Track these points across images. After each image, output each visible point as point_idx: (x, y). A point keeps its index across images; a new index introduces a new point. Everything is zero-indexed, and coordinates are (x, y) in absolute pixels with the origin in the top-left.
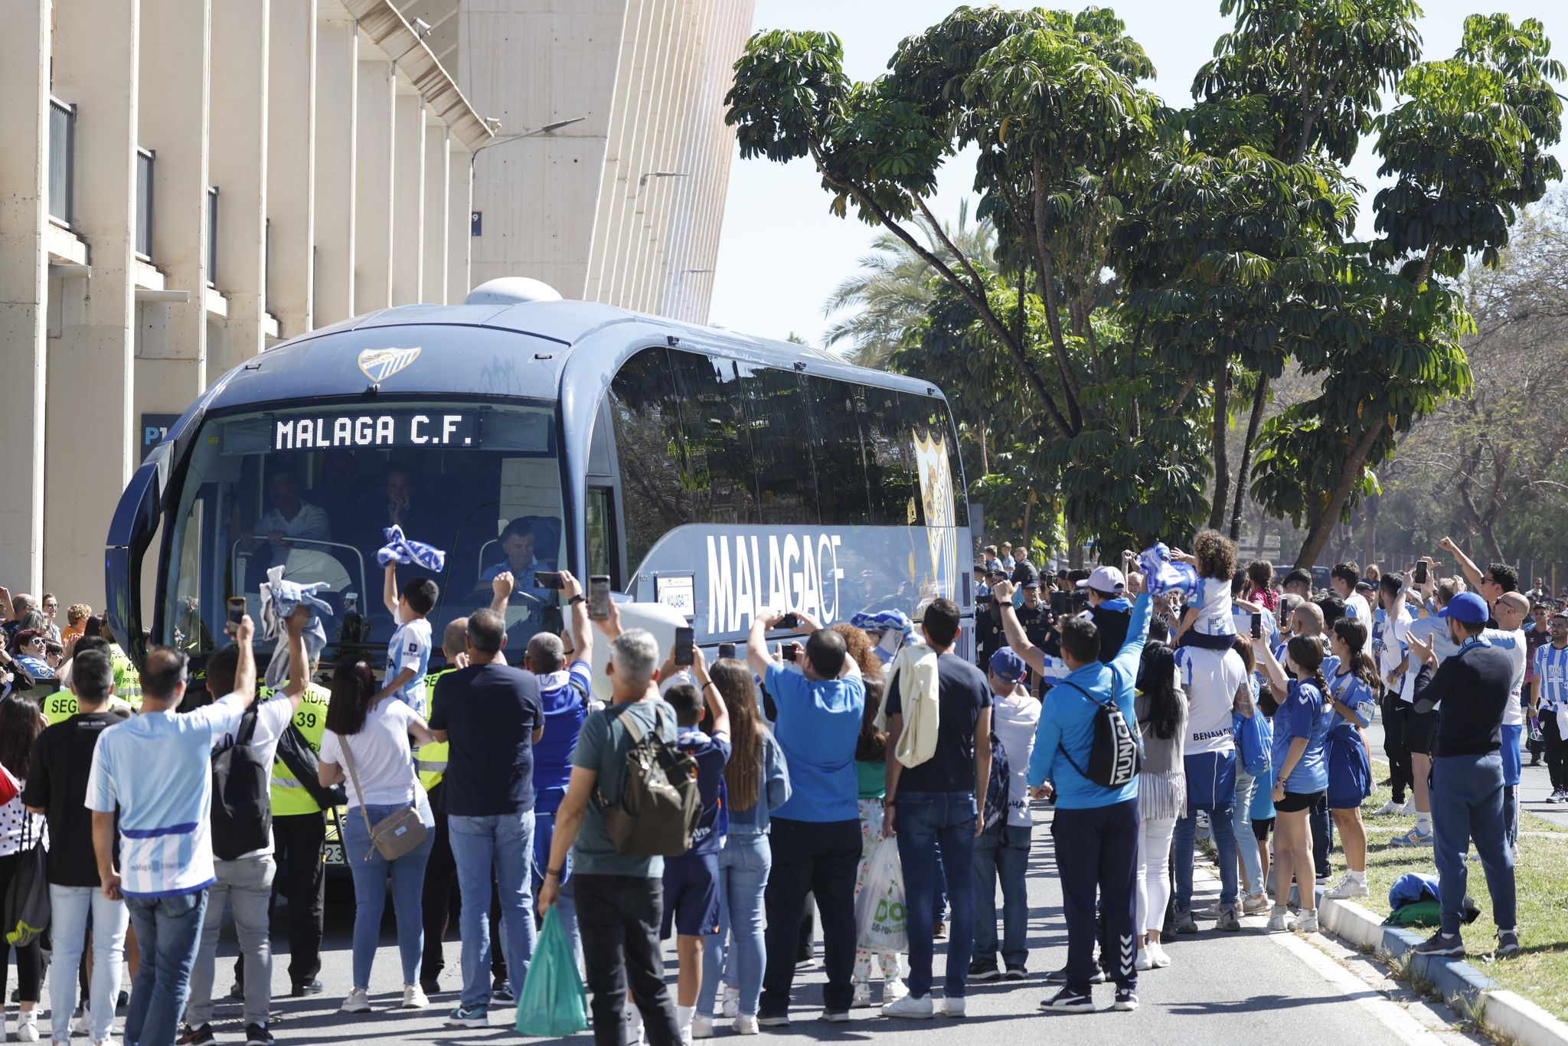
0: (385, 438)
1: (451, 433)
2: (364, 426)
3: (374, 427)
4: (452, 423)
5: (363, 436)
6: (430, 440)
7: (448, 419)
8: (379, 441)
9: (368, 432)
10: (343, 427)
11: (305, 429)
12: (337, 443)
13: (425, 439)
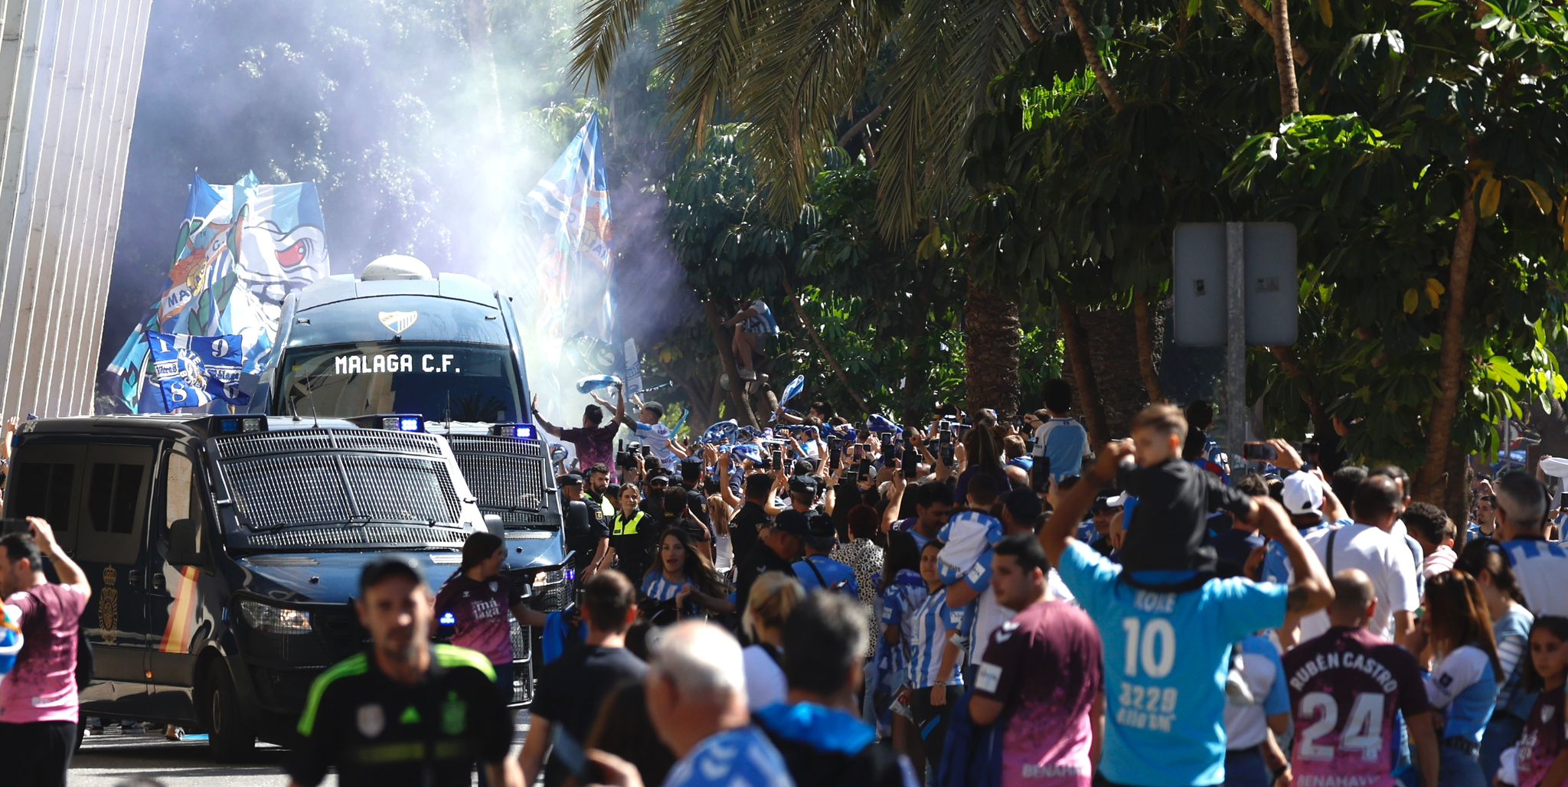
0: (406, 368)
1: (448, 366)
2: (393, 360)
3: (399, 361)
4: (447, 360)
5: (393, 367)
6: (435, 370)
7: (445, 357)
8: (403, 370)
9: (396, 364)
10: (379, 361)
11: (355, 362)
12: (376, 370)
13: (432, 369)
